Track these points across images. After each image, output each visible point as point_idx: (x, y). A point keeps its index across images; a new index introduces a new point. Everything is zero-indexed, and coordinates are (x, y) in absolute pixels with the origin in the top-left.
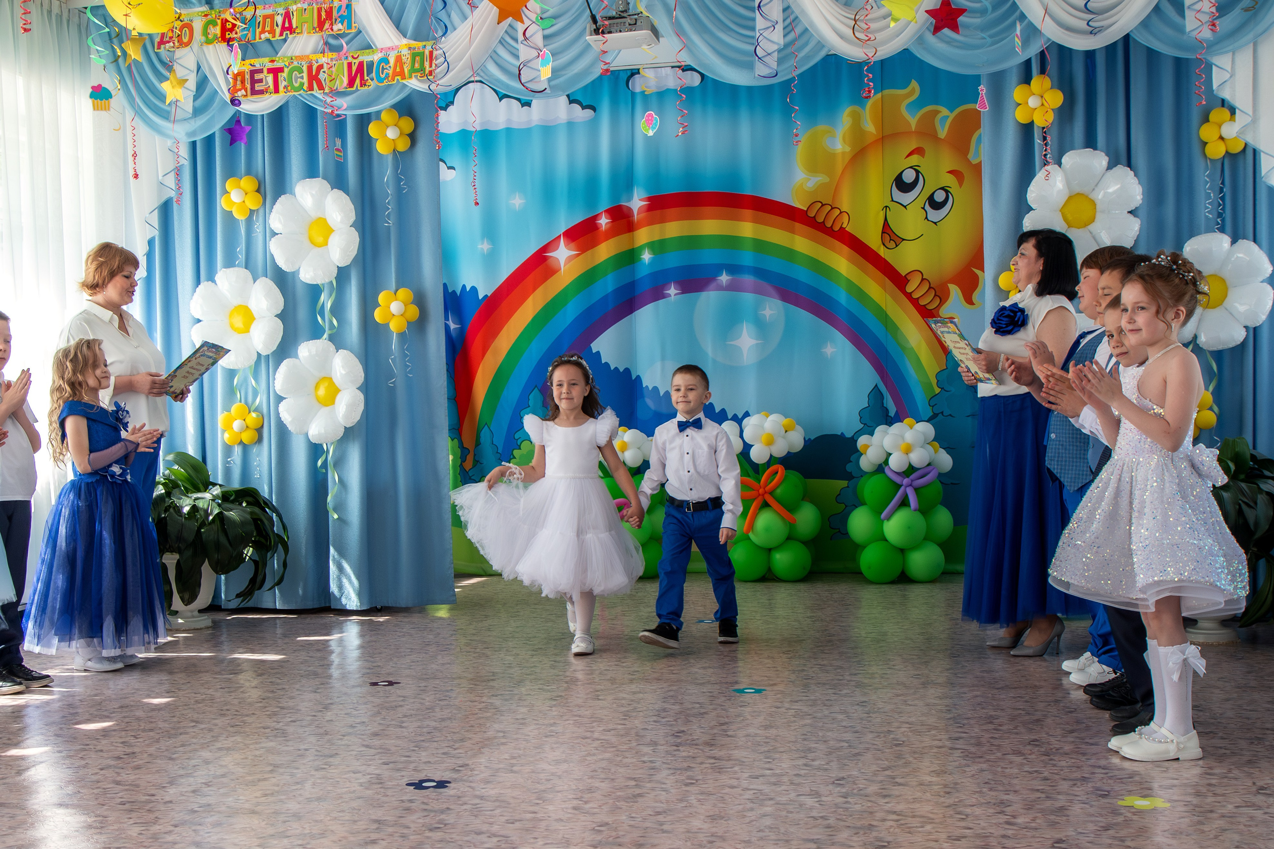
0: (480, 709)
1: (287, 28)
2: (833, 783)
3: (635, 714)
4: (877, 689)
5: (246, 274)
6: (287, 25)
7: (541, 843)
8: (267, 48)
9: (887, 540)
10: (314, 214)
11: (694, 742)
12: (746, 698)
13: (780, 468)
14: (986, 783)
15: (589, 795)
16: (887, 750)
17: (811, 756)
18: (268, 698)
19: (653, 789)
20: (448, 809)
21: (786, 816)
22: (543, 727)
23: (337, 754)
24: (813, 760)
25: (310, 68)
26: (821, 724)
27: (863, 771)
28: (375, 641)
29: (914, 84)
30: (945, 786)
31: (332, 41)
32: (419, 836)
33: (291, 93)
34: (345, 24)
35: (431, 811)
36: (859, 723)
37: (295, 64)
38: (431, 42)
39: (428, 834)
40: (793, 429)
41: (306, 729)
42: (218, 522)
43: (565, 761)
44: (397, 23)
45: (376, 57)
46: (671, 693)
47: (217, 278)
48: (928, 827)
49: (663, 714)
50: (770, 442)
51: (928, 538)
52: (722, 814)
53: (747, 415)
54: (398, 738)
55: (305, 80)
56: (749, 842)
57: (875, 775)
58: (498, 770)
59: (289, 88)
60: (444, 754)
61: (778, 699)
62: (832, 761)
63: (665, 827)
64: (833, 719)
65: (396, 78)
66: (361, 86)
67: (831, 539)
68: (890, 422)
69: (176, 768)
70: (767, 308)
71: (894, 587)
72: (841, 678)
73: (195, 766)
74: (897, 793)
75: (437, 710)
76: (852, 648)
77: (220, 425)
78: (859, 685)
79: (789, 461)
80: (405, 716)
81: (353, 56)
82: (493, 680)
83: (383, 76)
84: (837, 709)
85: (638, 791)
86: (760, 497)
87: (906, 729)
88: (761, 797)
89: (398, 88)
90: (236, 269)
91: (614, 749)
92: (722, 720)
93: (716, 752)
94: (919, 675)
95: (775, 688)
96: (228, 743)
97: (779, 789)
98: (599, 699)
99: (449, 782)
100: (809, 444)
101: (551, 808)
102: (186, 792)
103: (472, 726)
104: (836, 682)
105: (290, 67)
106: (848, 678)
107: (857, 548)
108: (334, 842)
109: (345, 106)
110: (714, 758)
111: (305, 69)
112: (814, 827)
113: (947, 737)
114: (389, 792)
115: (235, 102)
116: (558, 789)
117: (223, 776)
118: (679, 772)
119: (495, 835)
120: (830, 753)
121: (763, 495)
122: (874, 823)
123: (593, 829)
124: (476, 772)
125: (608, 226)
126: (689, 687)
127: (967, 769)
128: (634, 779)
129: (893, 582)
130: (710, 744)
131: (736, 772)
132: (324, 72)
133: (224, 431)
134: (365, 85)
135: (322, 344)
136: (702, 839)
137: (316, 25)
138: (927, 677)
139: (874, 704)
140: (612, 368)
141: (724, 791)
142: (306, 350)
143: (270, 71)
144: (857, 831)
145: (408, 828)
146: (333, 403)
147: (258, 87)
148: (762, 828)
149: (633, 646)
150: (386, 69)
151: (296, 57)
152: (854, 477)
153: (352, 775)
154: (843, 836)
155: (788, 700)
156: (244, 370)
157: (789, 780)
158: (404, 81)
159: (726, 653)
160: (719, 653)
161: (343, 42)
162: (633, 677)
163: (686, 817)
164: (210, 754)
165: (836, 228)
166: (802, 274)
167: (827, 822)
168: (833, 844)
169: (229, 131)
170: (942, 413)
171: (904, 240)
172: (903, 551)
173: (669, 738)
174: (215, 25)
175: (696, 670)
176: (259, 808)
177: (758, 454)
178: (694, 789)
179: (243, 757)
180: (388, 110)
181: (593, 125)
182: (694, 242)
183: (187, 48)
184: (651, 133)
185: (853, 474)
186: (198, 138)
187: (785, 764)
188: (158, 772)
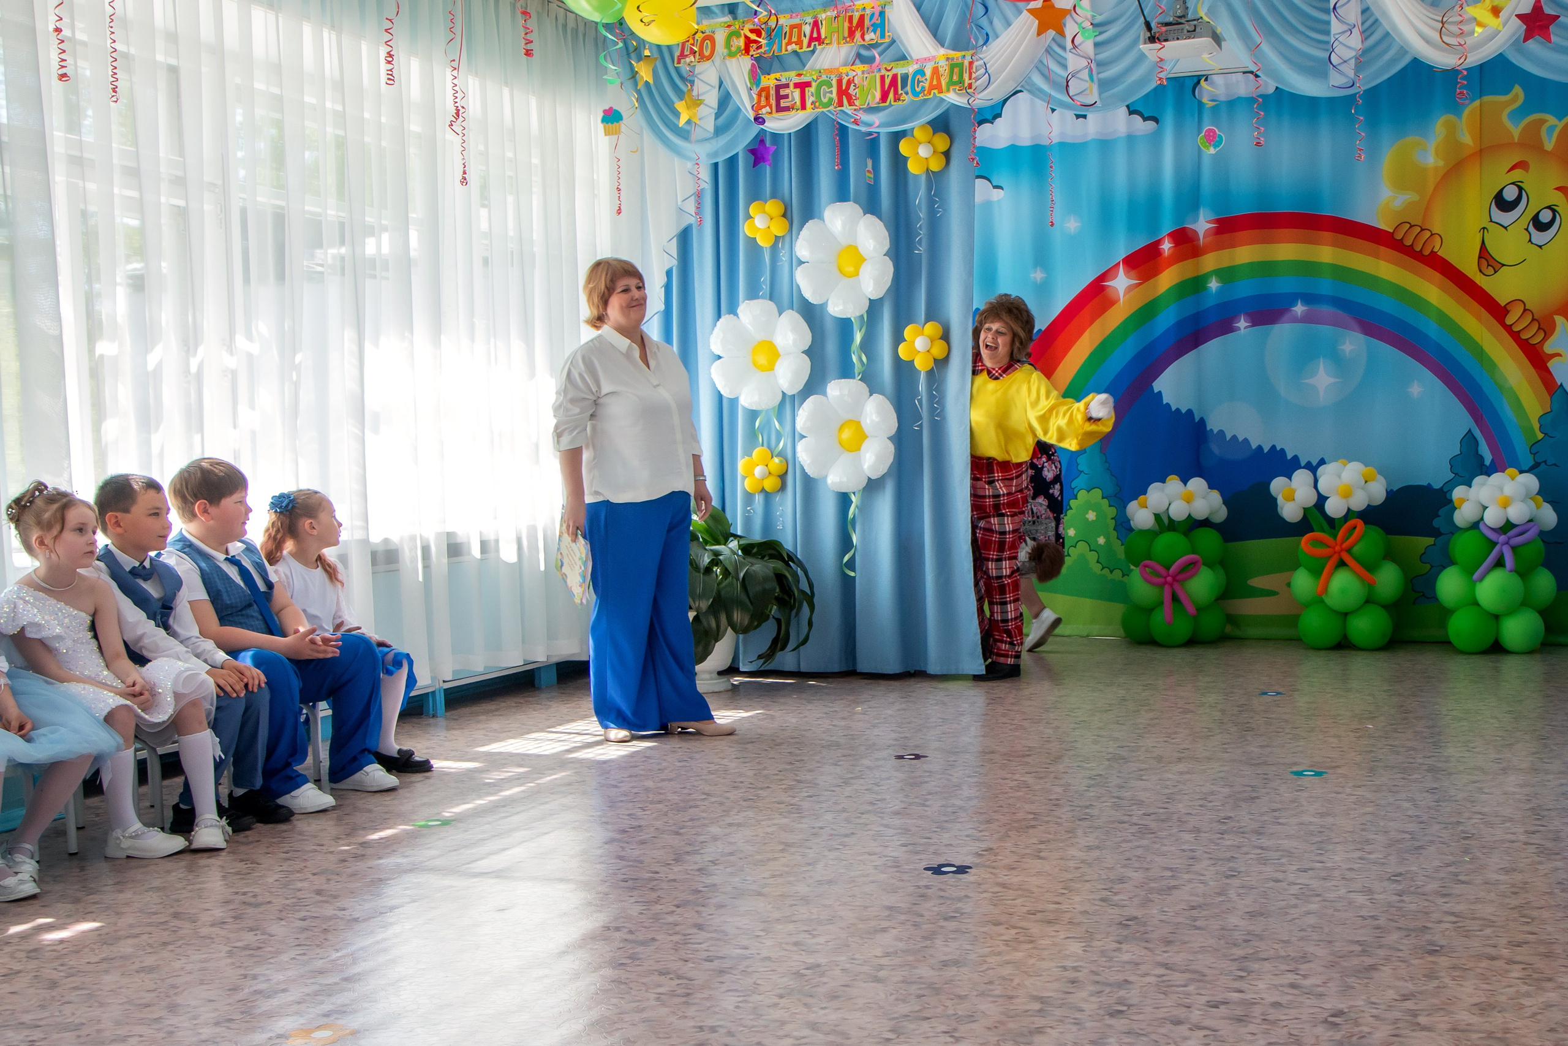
0: (1011, 788)
1: (816, 39)
2: (1389, 879)
3: (1179, 797)
4: (1450, 774)
5: (771, 306)
6: (815, 35)
7: (1063, 937)
8: (794, 60)
9: (1476, 604)
10: (844, 241)
11: (1241, 830)
12: (1304, 782)
13: (1360, 522)
14: (1559, 883)
15: (1121, 886)
16: (1453, 844)
17: (1368, 848)
18: (786, 770)
19: (1190, 881)
20: (967, 896)
21: (1333, 915)
22: (1078, 809)
23: (853, 834)
24: (1370, 853)
25: (840, 82)
26: (1383, 813)
27: (1424, 866)
28: (904, 710)
29: (1517, 90)
30: (1513, 886)
31: (864, 52)
32: (932, 926)
33: (819, 110)
34: (878, 32)
35: (947, 898)
36: (1426, 812)
37: (824, 77)
38: (971, 52)
39: (942, 923)
40: (1374, 480)
41: (823, 805)
43: (1098, 847)
44: (934, 31)
45: (911, 69)
46: (1222, 775)
47: (740, 311)
48: (1488, 931)
49: (1210, 798)
50: (1347, 495)
51: (1525, 603)
52: (1263, 910)
53: (1322, 462)
54: (920, 817)
55: (834, 95)
56: (1287, 942)
57: (1437, 871)
58: (1023, 856)
59: (817, 104)
60: (967, 836)
61: (1341, 783)
62: (1391, 854)
63: (1198, 923)
64: (1398, 808)
65: (933, 91)
66: (895, 101)
67: (1414, 603)
68: (1488, 472)
69: (683, 844)
70: (1347, 343)
71: (1487, 657)
72: (1412, 761)
73: (702, 842)
74: (1458, 892)
75: (965, 787)
77: (741, 471)
78: (1432, 769)
79: (1370, 515)
80: (930, 794)
81: (886, 69)
82: (1029, 755)
83: (918, 90)
85: (1173, 883)
86: (1336, 556)
87: (1477, 821)
88: (1307, 893)
89: (934, 103)
90: (760, 301)
91: (1152, 835)
92: (1275, 806)
93: (1264, 841)
94: (1500, 759)
95: (1339, 771)
96: (739, 818)
97: (1329, 884)
98: (1142, 780)
99: (970, 868)
100: (1392, 496)
101: (1077, 899)
102: (692, 870)
103: (1001, 807)
104: (1406, 765)
105: (818, 81)
106: (1420, 761)
107: (1446, 613)
108: (842, 928)
109: (877, 123)
110: (1262, 848)
111: (834, 82)
112: (1362, 927)
113: (1522, 830)
114: (905, 877)
115: (759, 120)
116: (1087, 878)
117: (731, 854)
118: (1220, 863)
119: (1014, 927)
120: (1390, 846)
121: (1339, 553)
122: (1429, 925)
123: (1120, 923)
124: (1000, 858)
125: (1172, 251)
126: (1242, 768)
127: (1540, 867)
128: (1171, 869)
129: (1485, 652)
130: (1258, 833)
131: (1282, 865)
132: (855, 86)
133: (744, 478)
134: (899, 100)
135: (854, 383)
136: (1239, 938)
137: (846, 34)
138: (1509, 761)
139: (1446, 791)
140: (1173, 409)
141: (1267, 885)
142: (836, 389)
143: (796, 85)
144: (1409, 933)
145: (922, 916)
146: (859, 449)
147: (783, 103)
148: (1305, 927)
149: (1184, 721)
150: (922, 81)
151: (825, 70)
152: (1441, 534)
153: (867, 857)
154: (1393, 937)
155: (1350, 785)
156: (767, 411)
157: (1341, 875)
158: (942, 95)
159: (1288, 731)
160: (1281, 730)
161: (875, 53)
162: (1183, 755)
163: (1223, 912)
164: (720, 830)
165: (1427, 252)
166: (1386, 304)
167: (1377, 922)
168: (1380, 947)
169: (753, 152)
170: (1545, 462)
171: (1503, 265)
172: (1497, 617)
173: (1214, 825)
174: (738, 36)
175: (1252, 749)
176: (766, 890)
177: (1334, 507)
178: (1235, 882)
179: (754, 834)
180: (923, 126)
181: (1156, 139)
182: (1267, 268)
183: (708, 63)
184: (1212, 151)
185: (1442, 530)
186: (720, 159)
187: (1338, 857)
188: (664, 847)
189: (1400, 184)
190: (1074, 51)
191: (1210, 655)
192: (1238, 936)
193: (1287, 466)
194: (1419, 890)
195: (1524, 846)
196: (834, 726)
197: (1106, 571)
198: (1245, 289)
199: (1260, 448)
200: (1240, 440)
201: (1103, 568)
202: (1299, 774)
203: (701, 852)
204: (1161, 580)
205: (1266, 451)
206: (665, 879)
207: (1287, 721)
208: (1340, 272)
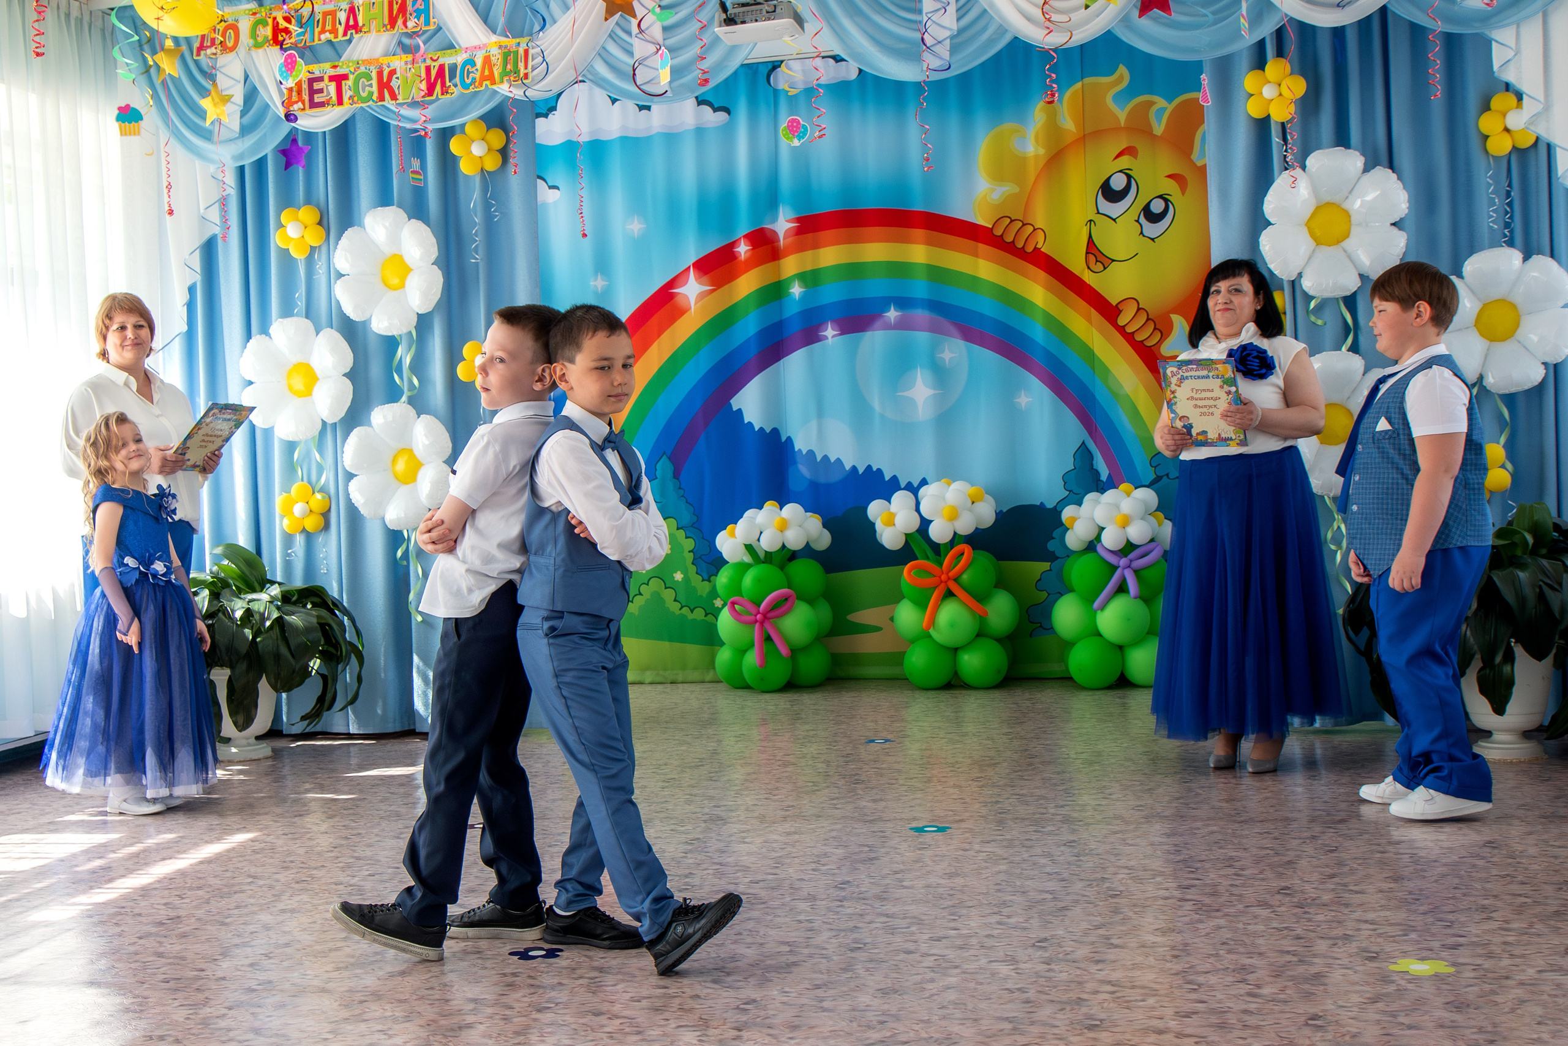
1: (353, 26)
2: (1034, 945)
3: (789, 861)
4: (1088, 824)
5: (308, 323)
6: (351, 22)
7: (674, 1025)
8: (328, 51)
9: (1098, 634)
10: (388, 250)
11: (861, 896)
12: (927, 838)
13: (967, 548)
14: (1224, 944)
16: (1101, 903)
17: (1006, 911)
18: (342, 845)
19: (811, 956)
20: (560, 984)
21: (975, 989)
22: (677, 878)
24: (1009, 917)
25: (380, 74)
26: (1018, 871)
27: (1070, 929)
29: (1122, 70)
30: (1173, 948)
31: (406, 41)
32: (524, 1019)
33: (357, 105)
34: (422, 19)
35: (538, 986)
36: (1066, 869)
37: (363, 69)
38: (526, 39)
39: (535, 1016)
40: (981, 500)
41: (387, 885)
42: (277, 629)
44: (485, 17)
45: (459, 59)
46: (834, 834)
47: (273, 330)
48: (1151, 1001)
49: (823, 861)
50: (954, 516)
51: (1149, 632)
52: (896, 987)
53: (924, 482)
55: (375, 89)
56: (928, 1022)
57: (1085, 934)
59: (356, 99)
61: (967, 839)
62: (1033, 917)
63: (825, 1004)
64: (1034, 864)
65: (485, 83)
66: (443, 94)
67: (1031, 636)
68: (1101, 488)
69: (229, 935)
70: (947, 351)
71: (1111, 693)
72: (1044, 811)
73: (252, 933)
74: (1111, 957)
76: (1059, 773)
77: (278, 510)
78: (1067, 820)
79: (978, 540)
81: (431, 58)
83: (468, 81)
84: (1039, 851)
85: (792, 959)
86: (943, 585)
87: (1123, 876)
88: (944, 965)
89: (488, 93)
90: (295, 319)
92: (897, 867)
93: (889, 908)
94: (1141, 806)
95: (963, 825)
96: (293, 903)
97: (967, 954)
98: (745, 843)
100: (1000, 516)
102: (242, 966)
104: (1038, 816)
105: (356, 73)
106: (1052, 811)
107: (1065, 645)
109: (423, 118)
110: (887, 916)
111: (374, 75)
112: (1010, 1002)
113: (1175, 885)
114: (489, 964)
115: (290, 117)
117: (287, 945)
118: (843, 934)
119: (618, 1017)
120: (1030, 908)
121: (946, 582)
122: (1084, 996)
123: (737, 1008)
125: (748, 254)
126: (856, 826)
127: (1200, 926)
128: (788, 943)
129: (1110, 687)
130: (881, 898)
131: (913, 934)
132: (397, 78)
133: (282, 517)
134: (447, 93)
135: (401, 408)
136: (872, 1019)
137: (386, 21)
138: (1152, 808)
139: (1085, 844)
140: (757, 429)
141: (898, 958)
142: (381, 416)
143: (332, 78)
144: (1063, 1006)
145: (512, 1008)
146: (414, 480)
147: (318, 98)
148: (945, 1004)
149: (787, 774)
150: (472, 72)
151: (363, 61)
152: (1058, 558)
154: (1045, 1012)
155: (978, 840)
156: (306, 441)
157: (979, 943)
158: (494, 87)
159: (901, 782)
160: (894, 781)
161: (419, 41)
162: (787, 813)
163: (854, 991)
164: (271, 917)
165: (1030, 249)
166: (987, 307)
167: (1026, 995)
168: (1033, 1023)
169: (284, 152)
170: (1167, 475)
171: (1113, 261)
172: (1121, 648)
173: (831, 891)
174: (266, 25)
175: (864, 804)
176: (331, 986)
177: (939, 532)
178: (861, 955)
179: (310, 921)
180: (474, 121)
181: (728, 131)
182: (854, 271)
183: (232, 55)
184: (796, 143)
185: (1058, 554)
186: (247, 162)
187: (974, 922)
188: (208, 940)
189: (998, 175)
190: (640, 36)
191: (809, 701)
192: (870, 1016)
193: (886, 488)
194: (1069, 957)
195: (1180, 903)
196: (392, 793)
197: (685, 610)
198: (832, 294)
199: (854, 468)
200: (832, 460)
201: (682, 607)
202: (920, 830)
203: (253, 943)
204: (753, 618)
205: (861, 471)
206: (211, 977)
207: (899, 771)
208: (936, 274)
